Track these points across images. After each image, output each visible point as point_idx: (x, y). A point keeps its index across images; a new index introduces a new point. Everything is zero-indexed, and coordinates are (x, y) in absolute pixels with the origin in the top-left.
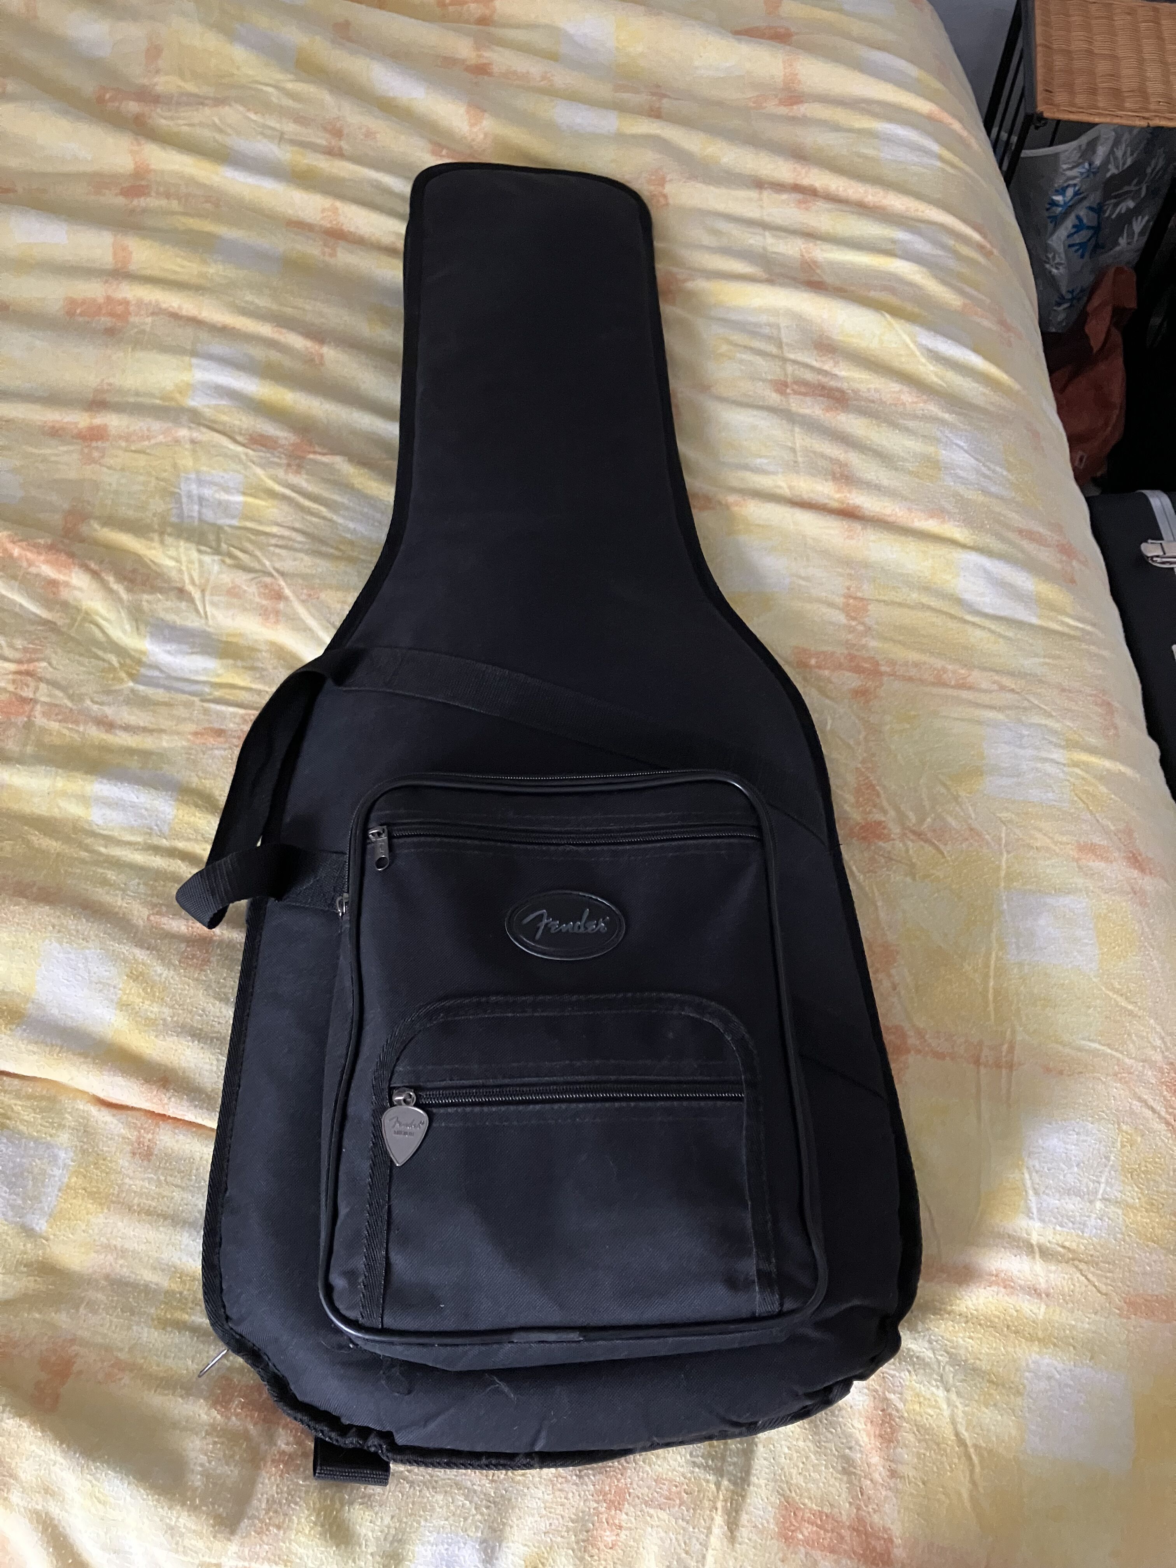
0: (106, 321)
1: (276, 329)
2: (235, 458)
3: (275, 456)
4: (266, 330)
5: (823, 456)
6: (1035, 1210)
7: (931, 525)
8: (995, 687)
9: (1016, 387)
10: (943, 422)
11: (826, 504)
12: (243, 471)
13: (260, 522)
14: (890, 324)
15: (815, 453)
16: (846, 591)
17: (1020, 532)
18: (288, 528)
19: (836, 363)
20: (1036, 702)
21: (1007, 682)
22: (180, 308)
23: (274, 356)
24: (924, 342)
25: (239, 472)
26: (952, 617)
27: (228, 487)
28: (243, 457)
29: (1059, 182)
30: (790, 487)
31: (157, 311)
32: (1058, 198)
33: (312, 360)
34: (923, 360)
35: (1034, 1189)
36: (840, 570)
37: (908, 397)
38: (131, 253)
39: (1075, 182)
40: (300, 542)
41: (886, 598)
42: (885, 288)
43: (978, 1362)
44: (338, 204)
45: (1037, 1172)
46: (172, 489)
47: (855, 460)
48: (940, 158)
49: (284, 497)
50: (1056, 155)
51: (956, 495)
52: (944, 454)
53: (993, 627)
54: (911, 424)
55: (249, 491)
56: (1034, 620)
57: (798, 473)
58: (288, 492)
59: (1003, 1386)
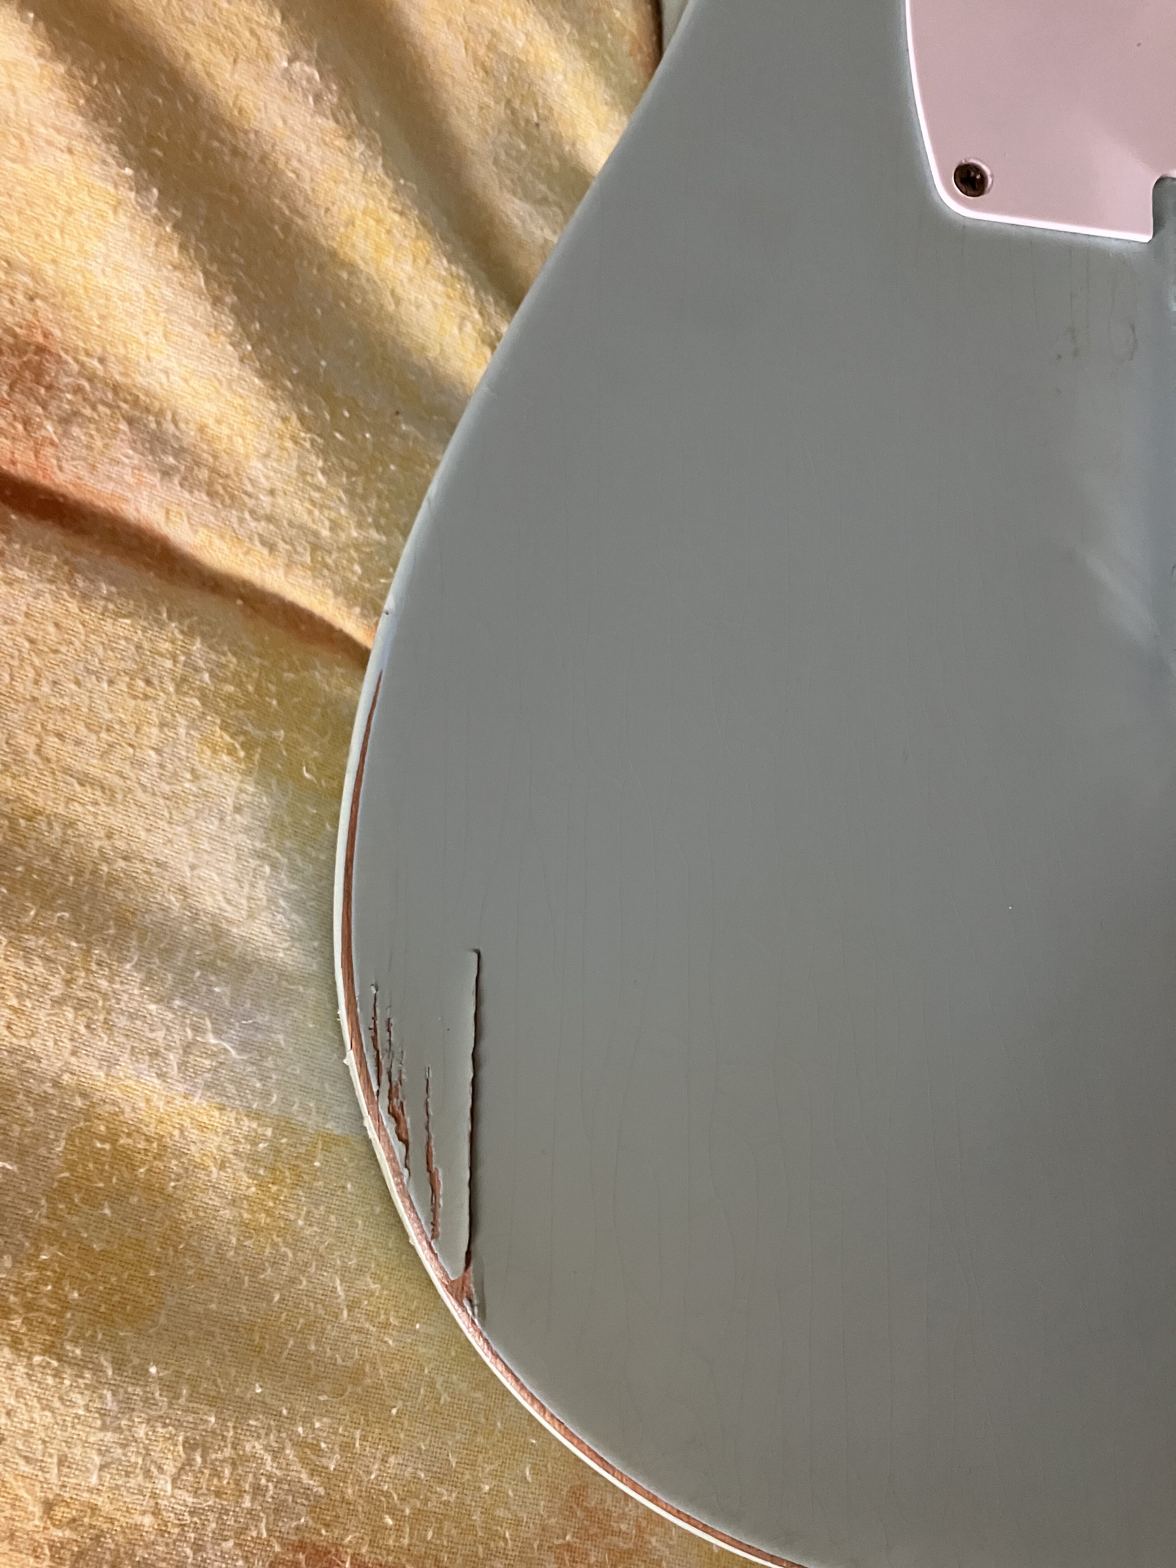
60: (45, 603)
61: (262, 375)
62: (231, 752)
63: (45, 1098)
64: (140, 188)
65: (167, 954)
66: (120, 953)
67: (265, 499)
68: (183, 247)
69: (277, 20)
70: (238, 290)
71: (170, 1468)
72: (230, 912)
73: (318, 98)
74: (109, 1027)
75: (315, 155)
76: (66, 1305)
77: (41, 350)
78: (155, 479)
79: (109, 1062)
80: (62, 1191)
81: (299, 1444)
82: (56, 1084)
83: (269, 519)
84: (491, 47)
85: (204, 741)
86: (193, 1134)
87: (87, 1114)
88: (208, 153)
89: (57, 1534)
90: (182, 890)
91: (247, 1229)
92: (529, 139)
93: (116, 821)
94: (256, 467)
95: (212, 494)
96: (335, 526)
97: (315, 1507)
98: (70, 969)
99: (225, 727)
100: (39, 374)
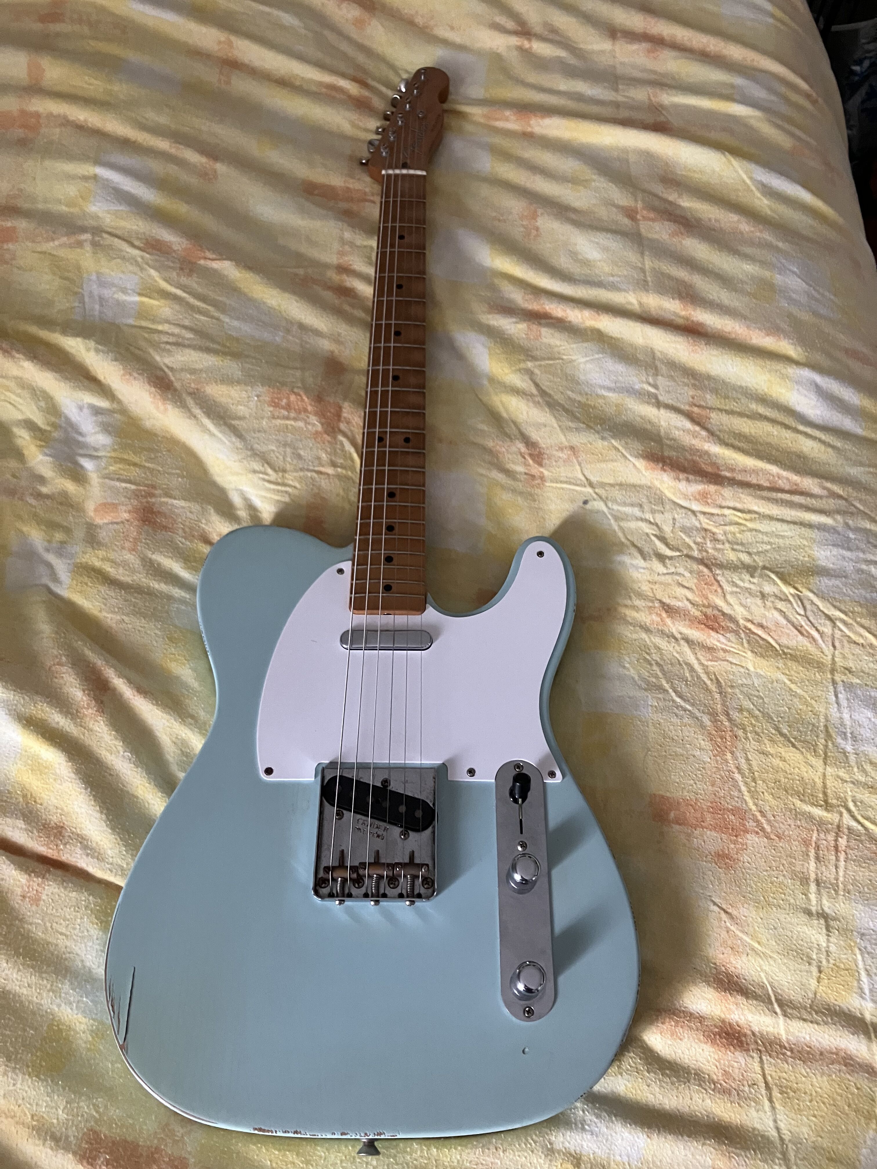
0: (20, 133)
1: (174, 145)
2: (133, 261)
3: (168, 260)
4: (163, 144)
5: (670, 277)
6: (867, 991)
7: (768, 342)
8: (825, 493)
9: (840, 221)
10: (778, 249)
11: (672, 320)
12: (139, 273)
13: (154, 321)
14: (729, 162)
15: (662, 274)
16: (691, 399)
17: (847, 351)
18: (178, 325)
19: (680, 196)
20: (862, 508)
21: (836, 488)
22: (85, 121)
23: (172, 169)
24: (759, 178)
25: (135, 274)
26: (787, 427)
27: (125, 288)
28: (139, 259)
29: (858, 55)
30: (640, 304)
31: (66, 122)
32: (857, 68)
33: (206, 174)
34: (759, 195)
35: (866, 970)
36: (686, 380)
37: (745, 227)
38: (44, 70)
39: (871, 55)
40: (188, 339)
41: (727, 408)
42: (724, 129)
43: (820, 1139)
44: (233, 38)
45: (868, 953)
46: (76, 289)
47: (699, 282)
48: (773, 16)
49: (176, 298)
50: (856, 31)
51: (790, 315)
52: (778, 279)
53: (823, 437)
54: (748, 250)
55: (144, 292)
56: (859, 431)
57: (647, 291)
58: (179, 292)
59: (841, 1163)
60: (56, 890)
61: (111, 829)
62: (97, 924)
63: (43, 1016)
64: (86, 789)
65: (76, 978)
66: (65, 977)
67: (111, 860)
68: (95, 801)
69: (121, 744)
70: (108, 809)
71: (62, 1108)
72: (93, 966)
73: (130, 760)
74: (60, 996)
75: (129, 772)
76: (41, 1066)
77: (62, 827)
78: (84, 857)
79: (59, 1006)
80: (44, 1039)
81: (94, 1105)
82: (46, 1012)
83: (111, 864)
84: (177, 738)
85: (91, 922)
86: (78, 1024)
87: (53, 1019)
88: (104, 777)
89: (34, 1123)
90: (82, 961)
91: (89, 1050)
92: (187, 756)
93: (68, 944)
94: (109, 852)
95: (98, 859)
96: (127, 864)
97: (96, 1121)
98: (52, 982)
99: (96, 918)
100: (61, 833)
